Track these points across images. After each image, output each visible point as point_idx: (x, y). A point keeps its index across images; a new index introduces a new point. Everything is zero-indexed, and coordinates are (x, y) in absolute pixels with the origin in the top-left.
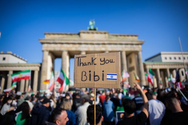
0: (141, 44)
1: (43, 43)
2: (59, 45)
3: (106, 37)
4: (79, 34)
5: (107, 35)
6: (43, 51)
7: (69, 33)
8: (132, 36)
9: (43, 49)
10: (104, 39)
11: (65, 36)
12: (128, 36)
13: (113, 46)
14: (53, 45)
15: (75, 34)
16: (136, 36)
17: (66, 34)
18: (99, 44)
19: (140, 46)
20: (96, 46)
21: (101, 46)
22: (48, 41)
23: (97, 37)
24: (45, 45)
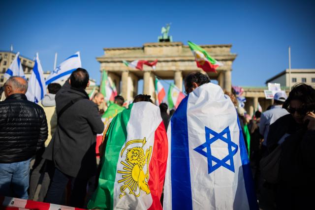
0: (232, 60)
1: (101, 62)
2: (118, 64)
3: (178, 52)
4: (143, 48)
5: (180, 47)
6: (101, 72)
7: (132, 47)
8: (221, 47)
9: (102, 69)
10: (177, 54)
11: (126, 51)
12: (214, 47)
13: (187, 63)
14: (112, 65)
15: (139, 49)
16: (227, 46)
17: (128, 49)
18: (167, 61)
19: (230, 63)
20: (164, 64)
21: (170, 63)
22: (106, 60)
23: (167, 51)
24: (104, 64)
